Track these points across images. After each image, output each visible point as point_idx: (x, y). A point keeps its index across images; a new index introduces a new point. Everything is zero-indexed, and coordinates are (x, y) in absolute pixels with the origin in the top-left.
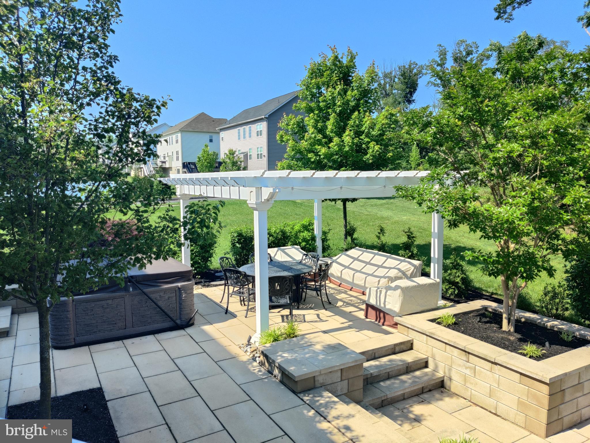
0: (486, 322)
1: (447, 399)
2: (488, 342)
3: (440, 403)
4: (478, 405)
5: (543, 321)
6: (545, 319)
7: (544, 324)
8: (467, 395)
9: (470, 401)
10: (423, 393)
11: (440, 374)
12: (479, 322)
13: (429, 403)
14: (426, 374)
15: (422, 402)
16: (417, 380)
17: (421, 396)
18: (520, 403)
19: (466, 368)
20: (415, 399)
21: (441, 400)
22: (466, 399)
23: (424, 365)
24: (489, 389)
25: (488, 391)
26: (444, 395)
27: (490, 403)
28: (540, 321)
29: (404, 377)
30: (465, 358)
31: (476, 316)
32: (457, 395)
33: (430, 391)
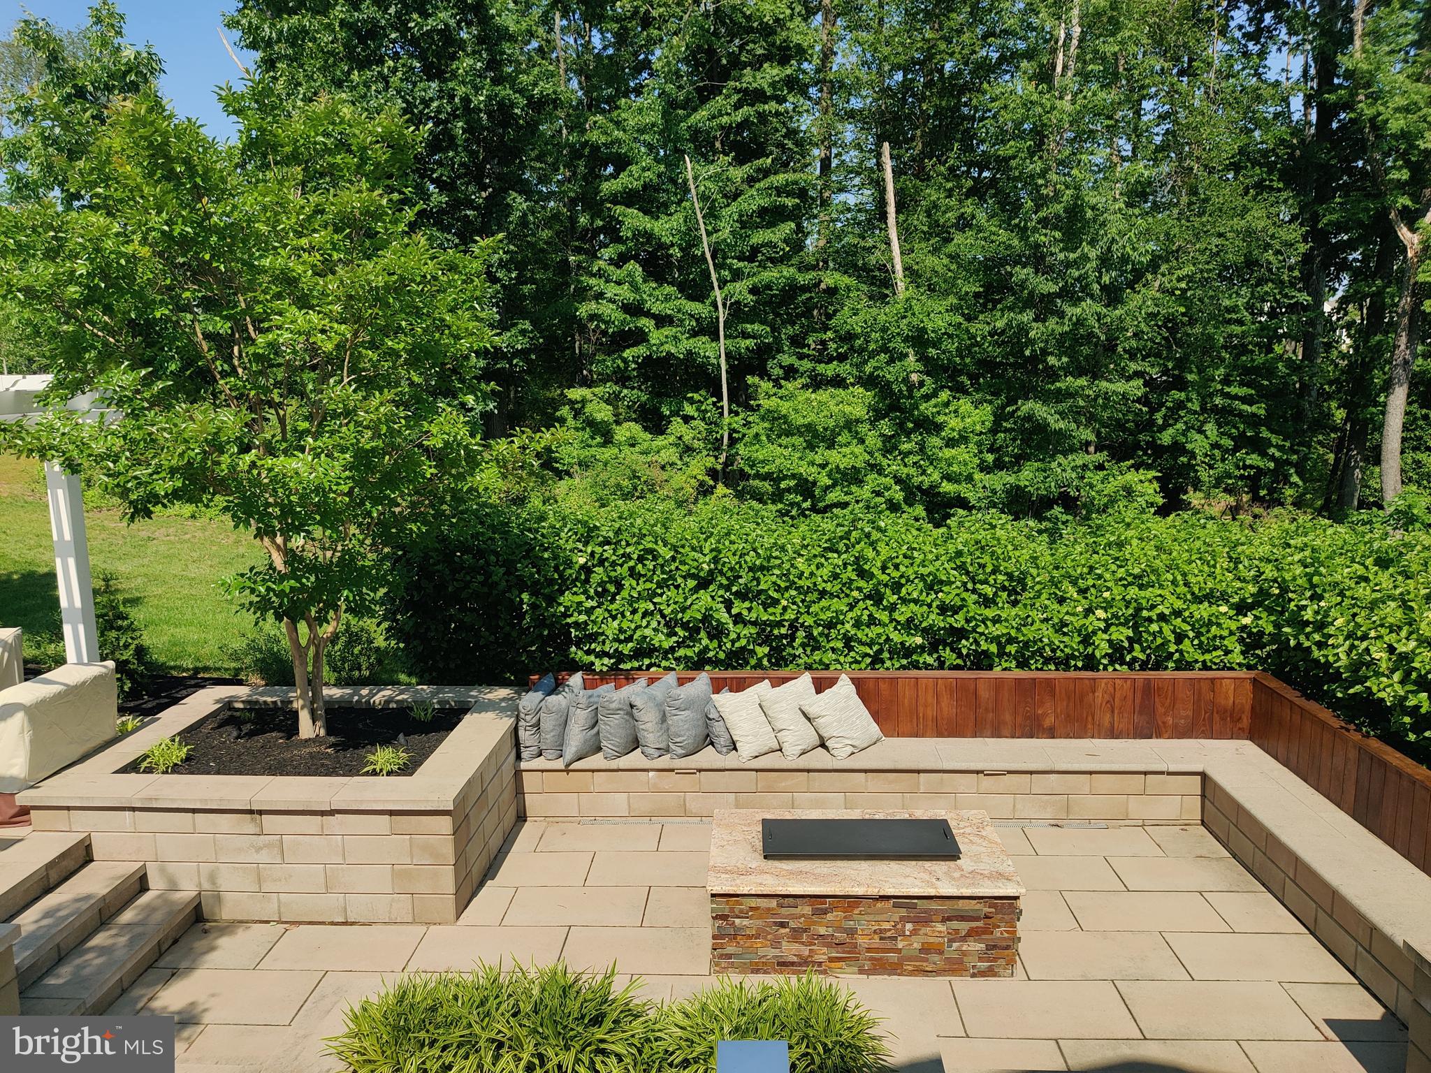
0: (251, 734)
1: (224, 942)
2: (287, 774)
3: (213, 958)
4: (300, 923)
5: (360, 696)
6: (365, 692)
7: (368, 702)
8: (270, 911)
9: (280, 922)
10: (161, 955)
11: (187, 892)
12: (237, 738)
13: (191, 969)
14: (150, 909)
15: (173, 975)
16: (140, 929)
17: (161, 963)
18: (398, 875)
19: (258, 850)
20: (152, 975)
21: (212, 949)
22: (267, 922)
23: (138, 886)
24: (323, 875)
25: (322, 880)
26: (212, 936)
27: (329, 905)
28: (356, 698)
29: (99, 939)
30: (251, 828)
31: (219, 727)
32: (241, 922)
33: (175, 941)
